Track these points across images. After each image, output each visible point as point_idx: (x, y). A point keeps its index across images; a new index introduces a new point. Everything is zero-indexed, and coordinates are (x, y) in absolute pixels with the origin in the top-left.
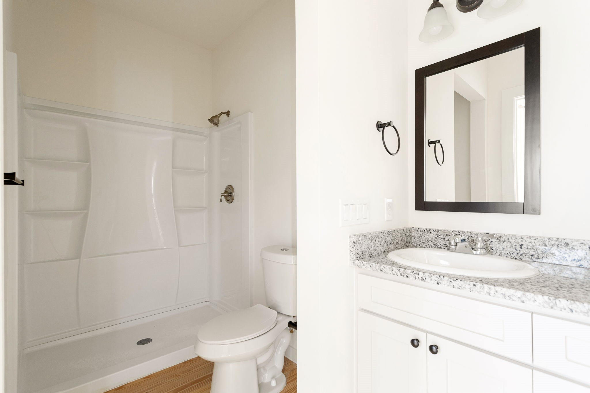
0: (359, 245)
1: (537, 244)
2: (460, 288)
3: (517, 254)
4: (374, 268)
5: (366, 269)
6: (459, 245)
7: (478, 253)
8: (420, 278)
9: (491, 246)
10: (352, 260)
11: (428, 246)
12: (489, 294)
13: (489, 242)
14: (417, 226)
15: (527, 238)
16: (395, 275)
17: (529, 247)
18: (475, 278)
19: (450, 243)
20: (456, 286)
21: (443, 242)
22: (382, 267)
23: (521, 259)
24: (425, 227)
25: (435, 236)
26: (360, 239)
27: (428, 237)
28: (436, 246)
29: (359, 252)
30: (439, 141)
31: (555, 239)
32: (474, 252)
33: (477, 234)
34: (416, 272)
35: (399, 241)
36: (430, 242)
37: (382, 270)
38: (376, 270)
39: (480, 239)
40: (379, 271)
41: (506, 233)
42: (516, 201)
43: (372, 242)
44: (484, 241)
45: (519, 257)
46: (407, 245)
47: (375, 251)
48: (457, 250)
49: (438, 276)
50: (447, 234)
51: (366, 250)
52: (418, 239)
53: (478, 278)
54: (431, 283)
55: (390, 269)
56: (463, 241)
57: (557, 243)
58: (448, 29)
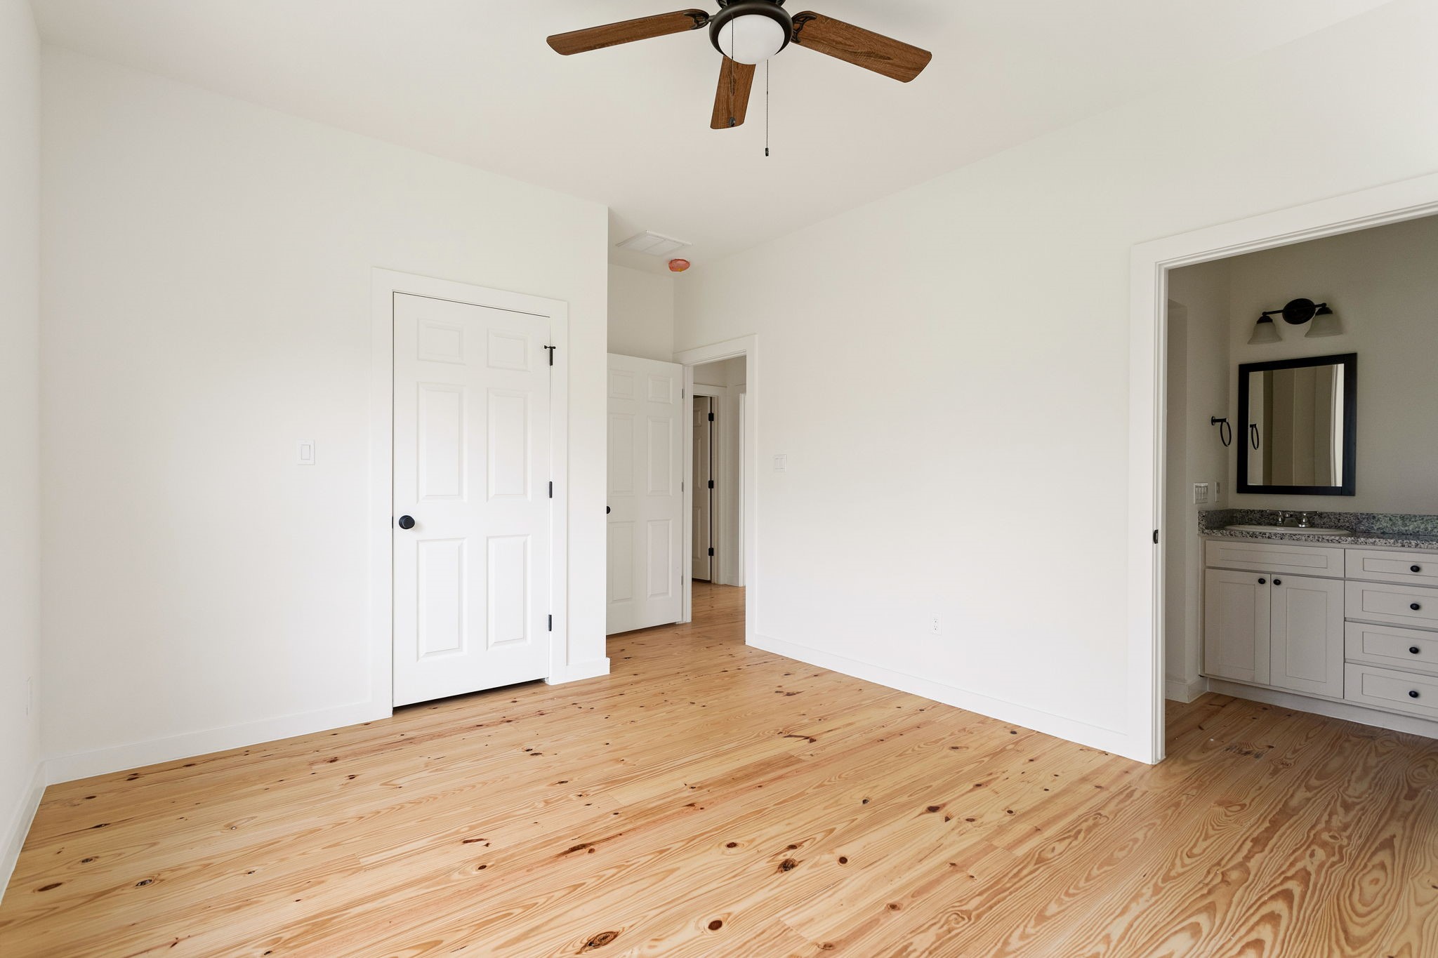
1: (1351, 517)
3: (1335, 524)
5: (1215, 535)
6: (1286, 520)
7: (1302, 526)
9: (1313, 520)
13: (1311, 518)
14: (1240, 507)
15: (1344, 514)
19: (1276, 521)
31: (1365, 514)
32: (1299, 525)
33: (1301, 512)
34: (1263, 533)
38: (1226, 535)
39: (1304, 515)
40: (1229, 536)
41: (1327, 511)
42: (1333, 486)
44: (1308, 517)
48: (1284, 525)
49: (1281, 535)
50: (1274, 513)
54: (1276, 540)
56: (1290, 517)
58: (1277, 337)
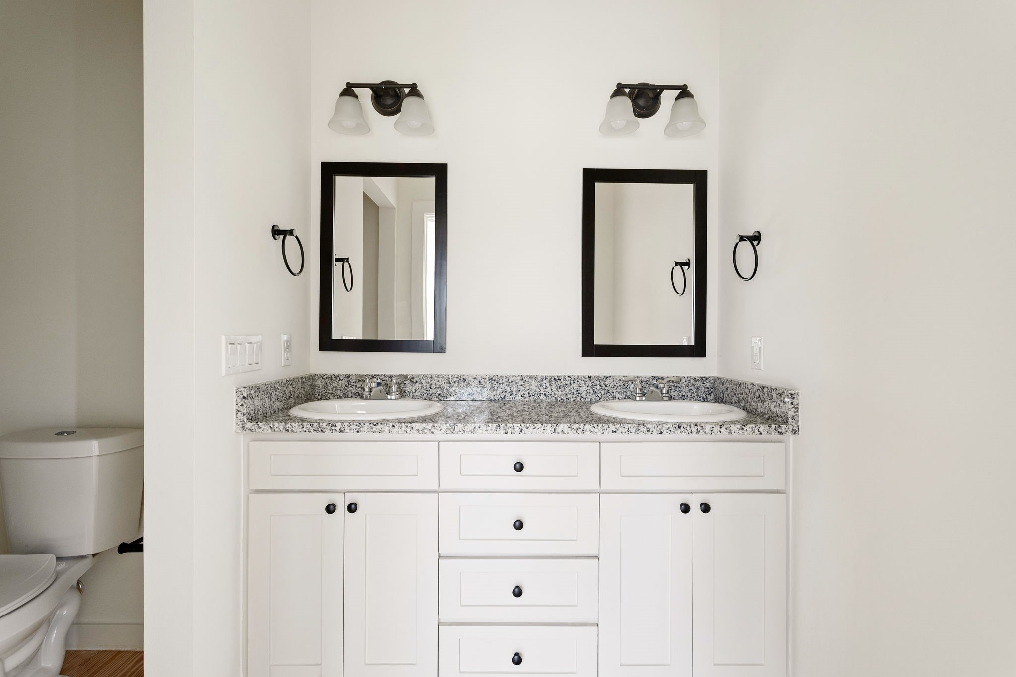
0: (250, 401)
1: (443, 382)
2: (381, 432)
3: (427, 394)
4: (277, 429)
5: (263, 432)
6: (374, 390)
7: (393, 397)
8: (338, 430)
9: (404, 389)
10: (240, 423)
11: (336, 398)
12: (406, 431)
13: (402, 385)
14: (322, 372)
15: (436, 377)
16: (307, 432)
17: (437, 386)
18: (393, 419)
19: (364, 390)
20: (376, 430)
21: (354, 391)
22: (288, 425)
23: (430, 400)
24: (333, 373)
25: (346, 384)
26: (252, 392)
27: (336, 385)
28: (345, 396)
29: (251, 411)
30: (348, 259)
31: (456, 376)
32: (389, 397)
33: (391, 377)
34: (332, 424)
35: (299, 393)
36: (339, 391)
37: (288, 429)
38: (279, 430)
39: (395, 381)
40: (284, 431)
41: (418, 374)
42: (425, 339)
43: (267, 396)
44: (399, 384)
45: (429, 397)
46: (309, 398)
47: (271, 408)
48: (371, 398)
49: (358, 424)
50: (361, 379)
51: (259, 408)
52: (323, 390)
53: (396, 419)
54: (350, 434)
55: (299, 425)
56: (378, 384)
57: (458, 380)
58: (363, 128)
